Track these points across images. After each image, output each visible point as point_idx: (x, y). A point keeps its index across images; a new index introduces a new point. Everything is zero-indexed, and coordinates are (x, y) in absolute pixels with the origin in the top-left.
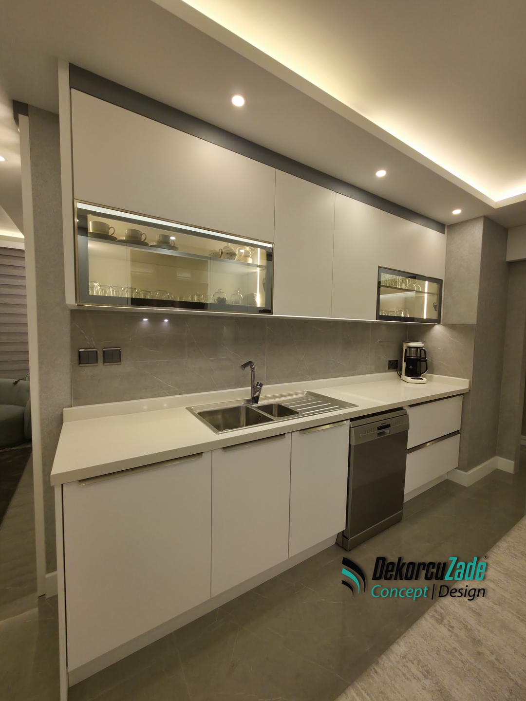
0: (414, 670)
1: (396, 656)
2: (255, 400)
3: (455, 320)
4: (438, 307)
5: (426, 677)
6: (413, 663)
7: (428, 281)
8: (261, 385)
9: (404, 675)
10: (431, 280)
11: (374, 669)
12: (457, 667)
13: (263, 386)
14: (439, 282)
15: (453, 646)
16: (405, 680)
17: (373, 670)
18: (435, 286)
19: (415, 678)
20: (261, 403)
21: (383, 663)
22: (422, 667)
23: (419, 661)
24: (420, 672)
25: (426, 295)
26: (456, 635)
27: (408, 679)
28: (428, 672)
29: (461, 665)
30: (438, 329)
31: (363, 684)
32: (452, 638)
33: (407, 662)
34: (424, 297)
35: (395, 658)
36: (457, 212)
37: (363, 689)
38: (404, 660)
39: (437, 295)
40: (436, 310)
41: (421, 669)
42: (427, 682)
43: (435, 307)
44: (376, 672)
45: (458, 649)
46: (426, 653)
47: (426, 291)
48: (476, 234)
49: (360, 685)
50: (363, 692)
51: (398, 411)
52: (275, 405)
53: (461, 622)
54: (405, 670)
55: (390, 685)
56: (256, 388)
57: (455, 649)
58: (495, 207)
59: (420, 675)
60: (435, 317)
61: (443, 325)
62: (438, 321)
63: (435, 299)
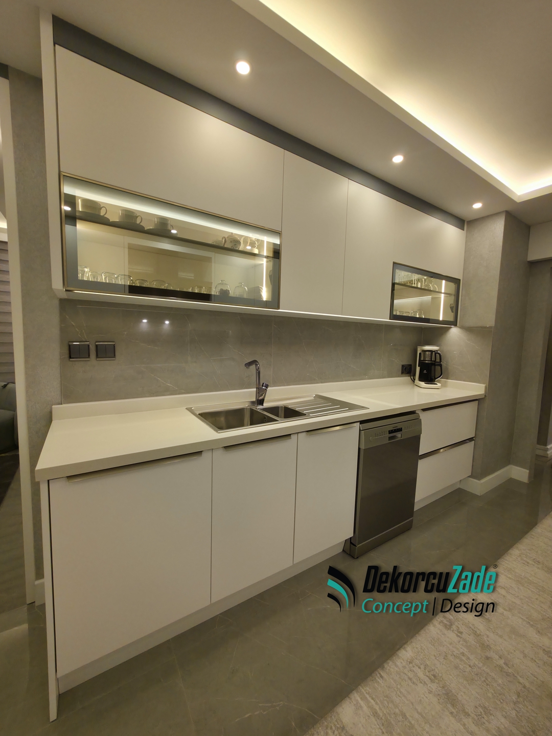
0: (421, 674)
1: (402, 661)
2: (261, 402)
3: (472, 322)
4: (455, 308)
5: (432, 681)
6: (420, 668)
7: (446, 280)
8: (267, 386)
9: (410, 679)
10: (449, 279)
11: (380, 674)
12: (465, 672)
13: (269, 388)
14: (456, 281)
15: (461, 651)
16: (411, 684)
17: (378, 675)
18: (452, 286)
19: (421, 682)
20: (266, 405)
21: (388, 668)
22: (429, 672)
23: (426, 666)
24: (427, 676)
25: (443, 296)
26: (465, 641)
27: (414, 683)
28: (434, 676)
29: (468, 669)
30: (454, 332)
31: (368, 689)
32: (461, 642)
33: (414, 667)
34: (440, 297)
35: (401, 663)
36: (477, 206)
37: (368, 693)
38: (411, 665)
39: (454, 295)
40: (453, 312)
41: (428, 674)
42: (434, 686)
43: (452, 308)
44: (382, 677)
45: (466, 653)
46: (434, 658)
47: (443, 291)
48: (497, 229)
49: (365, 689)
50: (368, 696)
51: (410, 414)
52: (282, 407)
53: (470, 627)
54: (411, 675)
55: (396, 689)
56: (262, 389)
57: (463, 654)
58: (518, 201)
59: (427, 680)
60: (451, 319)
61: (460, 328)
62: (454, 323)
63: (452, 300)
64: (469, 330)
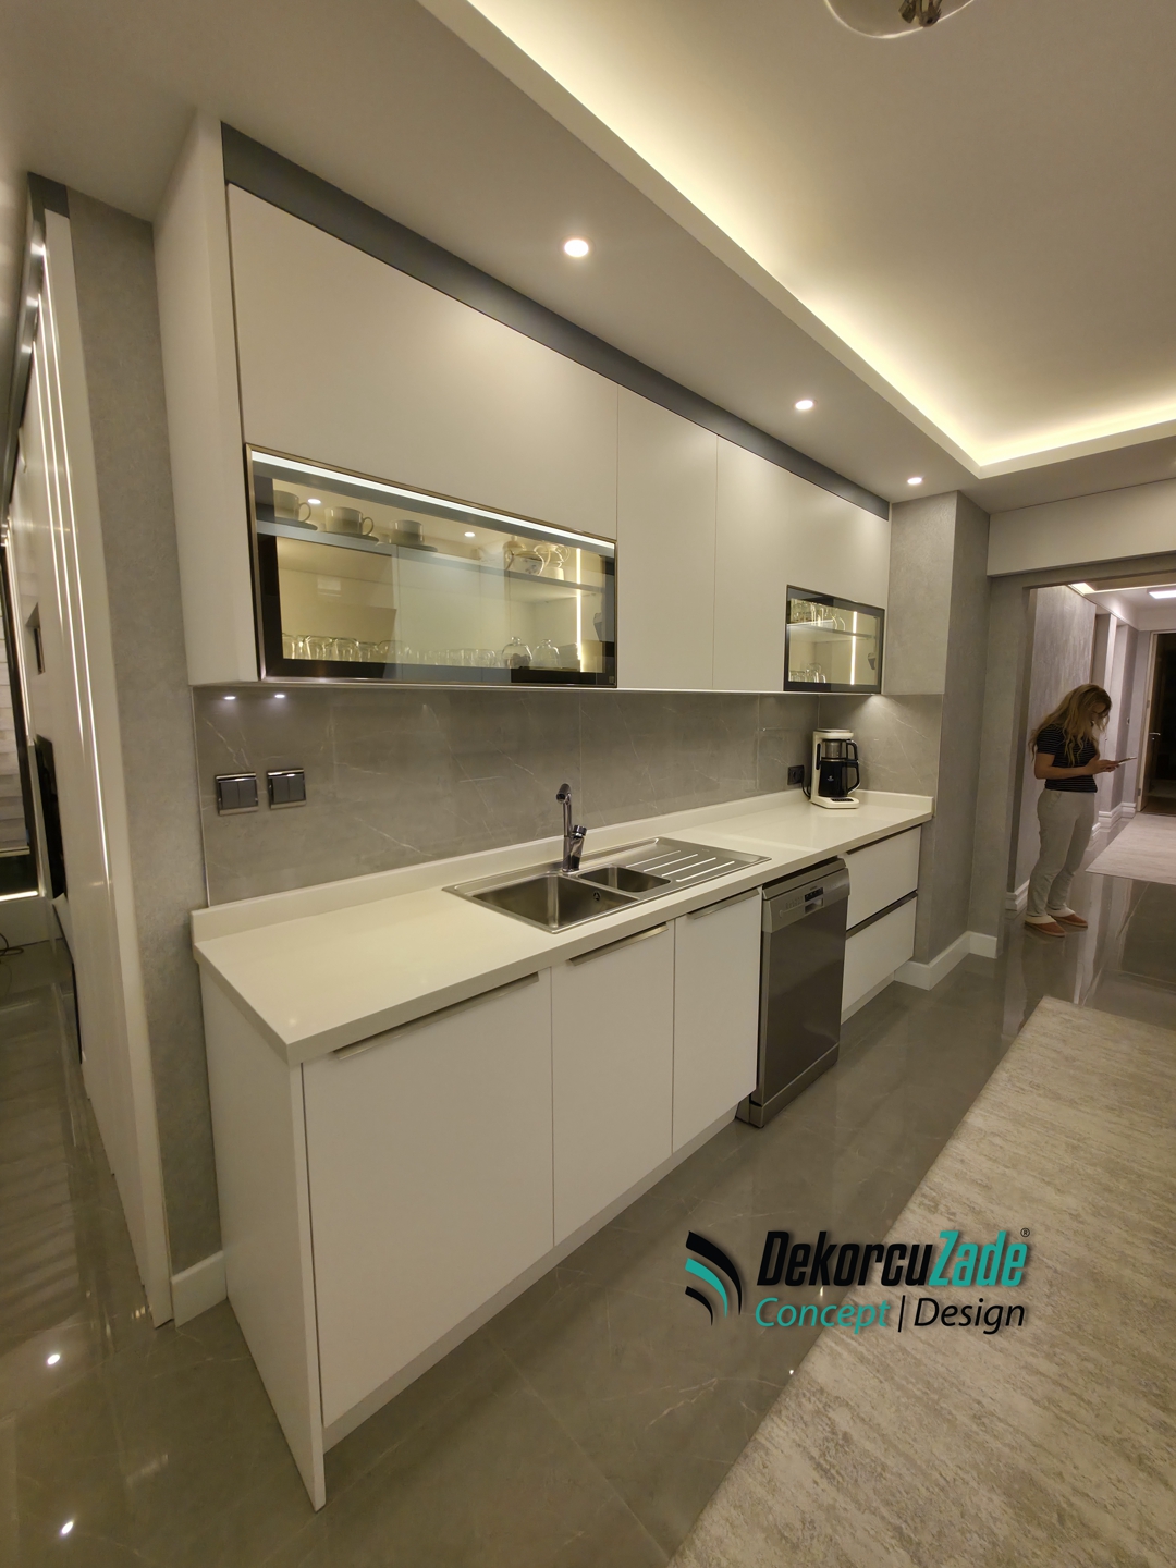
2: (573, 862)
3: (906, 686)
4: (877, 662)
7: (859, 611)
8: (583, 832)
10: (863, 608)
13: (588, 832)
14: (877, 612)
18: (871, 620)
20: (585, 867)
25: (854, 638)
30: (877, 704)
34: (850, 641)
39: (875, 638)
40: (873, 668)
43: (872, 662)
47: (854, 631)
52: (613, 869)
56: (575, 836)
60: (871, 680)
61: (885, 696)
62: (877, 690)
63: (871, 646)
64: (900, 699)
